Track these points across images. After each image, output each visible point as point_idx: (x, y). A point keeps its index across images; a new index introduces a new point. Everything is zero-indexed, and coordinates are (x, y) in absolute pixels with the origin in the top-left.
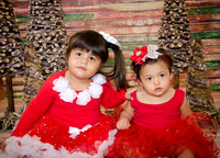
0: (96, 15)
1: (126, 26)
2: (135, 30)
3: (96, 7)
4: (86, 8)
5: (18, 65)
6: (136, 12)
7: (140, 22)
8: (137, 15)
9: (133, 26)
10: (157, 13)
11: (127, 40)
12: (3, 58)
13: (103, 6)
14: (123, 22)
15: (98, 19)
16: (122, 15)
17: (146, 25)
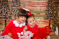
0: (27, 3)
1: (35, 6)
2: (37, 8)
3: (27, 1)
4: (24, 1)
5: (9, 16)
6: (38, 3)
7: (39, 6)
8: (38, 4)
9: (37, 7)
10: (43, 4)
11: (35, 10)
12: (5, 14)
13: (29, 1)
14: (34, 5)
15: (28, 4)
16: (34, 3)
17: (40, 7)
